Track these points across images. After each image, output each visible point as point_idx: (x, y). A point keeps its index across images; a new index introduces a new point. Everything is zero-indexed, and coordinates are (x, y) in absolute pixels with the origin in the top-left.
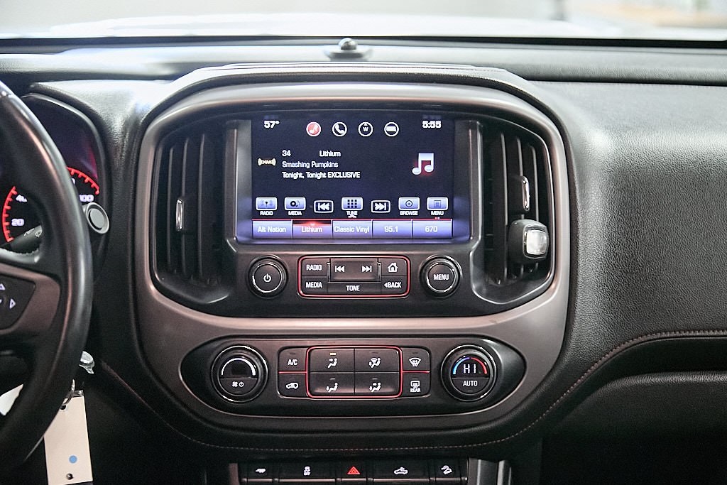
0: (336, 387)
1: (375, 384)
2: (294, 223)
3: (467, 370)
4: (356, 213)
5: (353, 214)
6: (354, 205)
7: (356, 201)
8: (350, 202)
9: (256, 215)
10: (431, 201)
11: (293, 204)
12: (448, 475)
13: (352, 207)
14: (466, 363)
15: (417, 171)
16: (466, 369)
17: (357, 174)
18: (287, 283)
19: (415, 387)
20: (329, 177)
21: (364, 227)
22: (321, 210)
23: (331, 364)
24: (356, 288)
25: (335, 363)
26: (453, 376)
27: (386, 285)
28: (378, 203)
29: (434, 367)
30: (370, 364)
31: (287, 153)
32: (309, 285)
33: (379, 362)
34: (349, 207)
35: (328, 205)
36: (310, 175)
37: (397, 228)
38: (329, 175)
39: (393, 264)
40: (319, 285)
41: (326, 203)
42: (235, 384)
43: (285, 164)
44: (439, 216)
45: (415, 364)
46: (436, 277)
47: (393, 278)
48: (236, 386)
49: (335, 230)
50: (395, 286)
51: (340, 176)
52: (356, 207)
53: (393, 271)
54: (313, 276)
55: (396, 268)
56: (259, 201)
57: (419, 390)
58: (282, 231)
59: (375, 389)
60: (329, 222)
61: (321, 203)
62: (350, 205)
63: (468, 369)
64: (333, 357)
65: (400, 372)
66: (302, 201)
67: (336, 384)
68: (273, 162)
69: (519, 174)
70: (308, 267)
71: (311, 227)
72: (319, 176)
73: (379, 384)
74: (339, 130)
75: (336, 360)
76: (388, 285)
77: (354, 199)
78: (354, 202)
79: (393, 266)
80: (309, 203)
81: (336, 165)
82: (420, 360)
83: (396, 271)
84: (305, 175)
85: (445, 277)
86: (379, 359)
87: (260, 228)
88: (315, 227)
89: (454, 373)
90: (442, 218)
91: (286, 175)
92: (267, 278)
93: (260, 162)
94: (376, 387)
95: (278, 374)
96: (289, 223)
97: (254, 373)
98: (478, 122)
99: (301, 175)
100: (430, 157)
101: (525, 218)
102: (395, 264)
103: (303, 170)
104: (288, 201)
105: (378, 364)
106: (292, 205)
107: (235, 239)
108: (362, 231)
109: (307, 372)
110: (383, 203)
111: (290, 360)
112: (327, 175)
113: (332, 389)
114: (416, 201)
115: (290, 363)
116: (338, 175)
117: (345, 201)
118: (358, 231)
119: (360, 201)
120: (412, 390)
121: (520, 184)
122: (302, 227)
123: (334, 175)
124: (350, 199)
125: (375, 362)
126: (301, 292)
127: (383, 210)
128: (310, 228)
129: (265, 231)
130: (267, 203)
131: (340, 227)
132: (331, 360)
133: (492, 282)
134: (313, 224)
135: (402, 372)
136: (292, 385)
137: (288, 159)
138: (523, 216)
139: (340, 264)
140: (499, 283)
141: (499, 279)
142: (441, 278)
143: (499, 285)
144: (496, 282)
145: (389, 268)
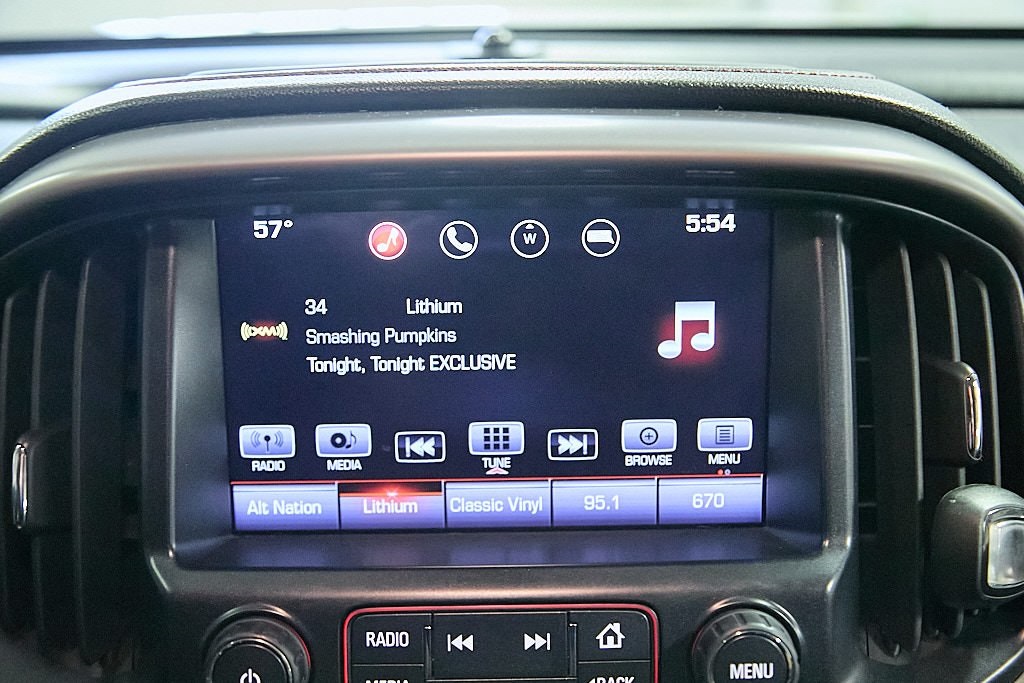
2: (342, 490)
4: (506, 463)
5: (500, 466)
6: (501, 442)
7: (506, 430)
8: (492, 435)
9: (241, 471)
10: (708, 429)
11: (339, 441)
13: (497, 447)
15: (669, 349)
17: (508, 361)
20: (432, 368)
21: (528, 499)
22: (414, 455)
28: (566, 436)
31: (317, 307)
34: (487, 447)
35: (432, 442)
36: (381, 365)
37: (616, 498)
38: (432, 363)
39: (610, 626)
41: (427, 438)
43: (314, 337)
44: (728, 466)
46: (738, 671)
47: (612, 665)
49: (451, 508)
51: (462, 367)
52: (506, 447)
53: (611, 644)
54: (385, 664)
55: (621, 636)
56: (247, 434)
58: (312, 511)
60: (436, 488)
61: (414, 438)
62: (492, 442)
66: (360, 434)
68: (282, 331)
69: (951, 357)
70: (370, 637)
71: (389, 500)
72: (405, 366)
74: (458, 242)
77: (501, 425)
78: (501, 434)
79: (611, 633)
80: (381, 439)
81: (451, 337)
83: (619, 646)
84: (367, 364)
85: (761, 671)
87: (253, 503)
88: (397, 500)
90: (737, 471)
91: (317, 365)
93: (247, 331)
96: (329, 491)
98: (838, 217)
99: (355, 365)
100: (705, 311)
101: (972, 480)
102: (616, 627)
103: (362, 352)
104: (324, 433)
106: (335, 444)
107: (171, 554)
108: (522, 508)
110: (579, 436)
112: (427, 364)
114: (667, 429)
116: (456, 362)
117: (476, 431)
118: (513, 509)
119: (517, 430)
121: (957, 387)
122: (365, 500)
123: (447, 363)
124: (492, 425)
127: (579, 453)
128: (384, 504)
129: (266, 513)
130: (267, 438)
131: (466, 500)
133: (878, 654)
134: (392, 494)
137: (321, 323)
138: (962, 472)
139: (462, 628)
140: (896, 653)
141: (895, 643)
142: (750, 674)
143: (898, 659)
144: (889, 652)
145: (600, 637)
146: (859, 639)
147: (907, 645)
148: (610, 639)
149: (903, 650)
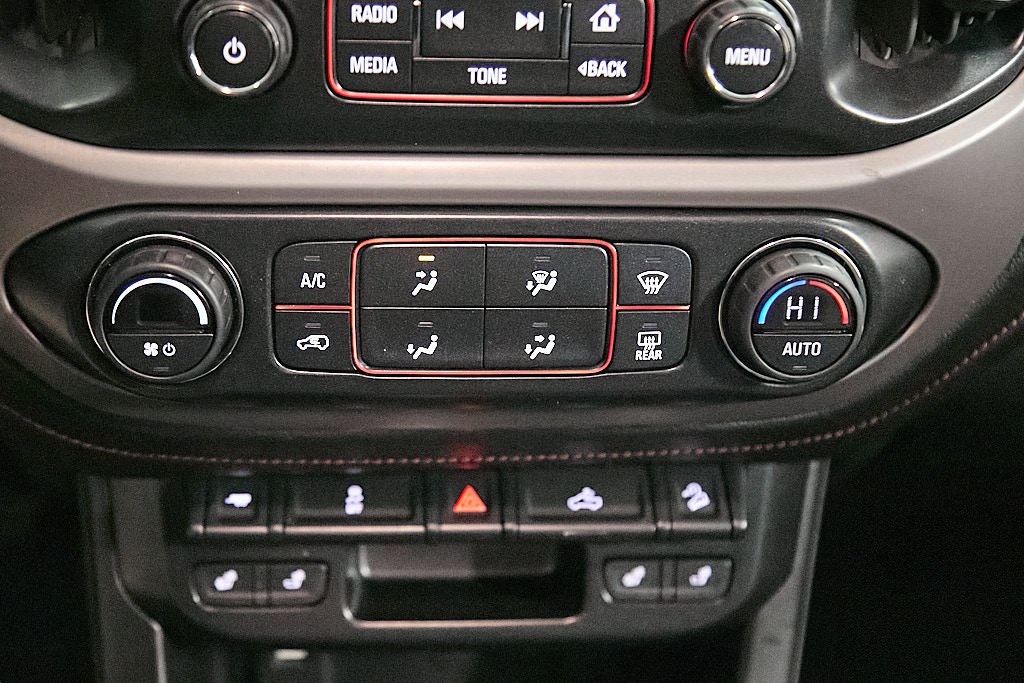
0: (433, 346)
1: (540, 339)
3: (794, 313)
12: (699, 516)
14: (795, 294)
16: (794, 308)
18: (293, 59)
19: (649, 348)
23: (421, 286)
24: (496, 76)
25: (433, 282)
26: (757, 329)
27: (582, 69)
29: (702, 298)
30: (530, 286)
32: (359, 65)
33: (553, 282)
40: (389, 65)
42: (151, 349)
45: (652, 286)
46: (735, 57)
47: (605, 47)
48: (155, 353)
50: (608, 73)
53: (605, 27)
54: (372, 39)
57: (658, 354)
59: (539, 350)
63: (799, 308)
64: (427, 267)
65: (610, 305)
67: (434, 338)
70: (356, 11)
73: (552, 338)
75: (434, 274)
76: (590, 69)
79: (605, 14)
82: (666, 276)
85: (758, 57)
86: (554, 274)
89: (762, 321)
92: (235, 51)
94: (544, 345)
95: (273, 309)
97: (204, 320)
105: (549, 287)
109: (353, 308)
111: (306, 276)
113: (421, 350)
115: (305, 281)
120: (638, 354)
125: (543, 282)
126: (338, 87)
132: (421, 275)
133: (870, 58)
135: (616, 307)
136: (314, 340)
139: (453, 3)
140: (886, 58)
141: (887, 45)
142: (746, 60)
143: (888, 61)
144: (880, 54)
145: (594, 19)
146: (852, 38)
147: (899, 50)
148: (605, 21)
149: (895, 53)
